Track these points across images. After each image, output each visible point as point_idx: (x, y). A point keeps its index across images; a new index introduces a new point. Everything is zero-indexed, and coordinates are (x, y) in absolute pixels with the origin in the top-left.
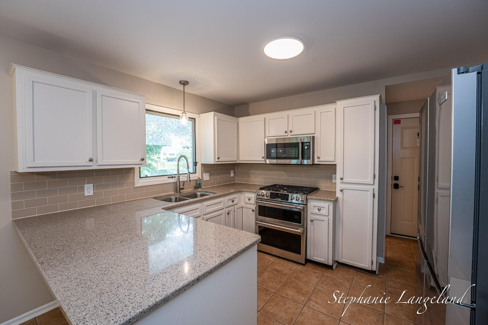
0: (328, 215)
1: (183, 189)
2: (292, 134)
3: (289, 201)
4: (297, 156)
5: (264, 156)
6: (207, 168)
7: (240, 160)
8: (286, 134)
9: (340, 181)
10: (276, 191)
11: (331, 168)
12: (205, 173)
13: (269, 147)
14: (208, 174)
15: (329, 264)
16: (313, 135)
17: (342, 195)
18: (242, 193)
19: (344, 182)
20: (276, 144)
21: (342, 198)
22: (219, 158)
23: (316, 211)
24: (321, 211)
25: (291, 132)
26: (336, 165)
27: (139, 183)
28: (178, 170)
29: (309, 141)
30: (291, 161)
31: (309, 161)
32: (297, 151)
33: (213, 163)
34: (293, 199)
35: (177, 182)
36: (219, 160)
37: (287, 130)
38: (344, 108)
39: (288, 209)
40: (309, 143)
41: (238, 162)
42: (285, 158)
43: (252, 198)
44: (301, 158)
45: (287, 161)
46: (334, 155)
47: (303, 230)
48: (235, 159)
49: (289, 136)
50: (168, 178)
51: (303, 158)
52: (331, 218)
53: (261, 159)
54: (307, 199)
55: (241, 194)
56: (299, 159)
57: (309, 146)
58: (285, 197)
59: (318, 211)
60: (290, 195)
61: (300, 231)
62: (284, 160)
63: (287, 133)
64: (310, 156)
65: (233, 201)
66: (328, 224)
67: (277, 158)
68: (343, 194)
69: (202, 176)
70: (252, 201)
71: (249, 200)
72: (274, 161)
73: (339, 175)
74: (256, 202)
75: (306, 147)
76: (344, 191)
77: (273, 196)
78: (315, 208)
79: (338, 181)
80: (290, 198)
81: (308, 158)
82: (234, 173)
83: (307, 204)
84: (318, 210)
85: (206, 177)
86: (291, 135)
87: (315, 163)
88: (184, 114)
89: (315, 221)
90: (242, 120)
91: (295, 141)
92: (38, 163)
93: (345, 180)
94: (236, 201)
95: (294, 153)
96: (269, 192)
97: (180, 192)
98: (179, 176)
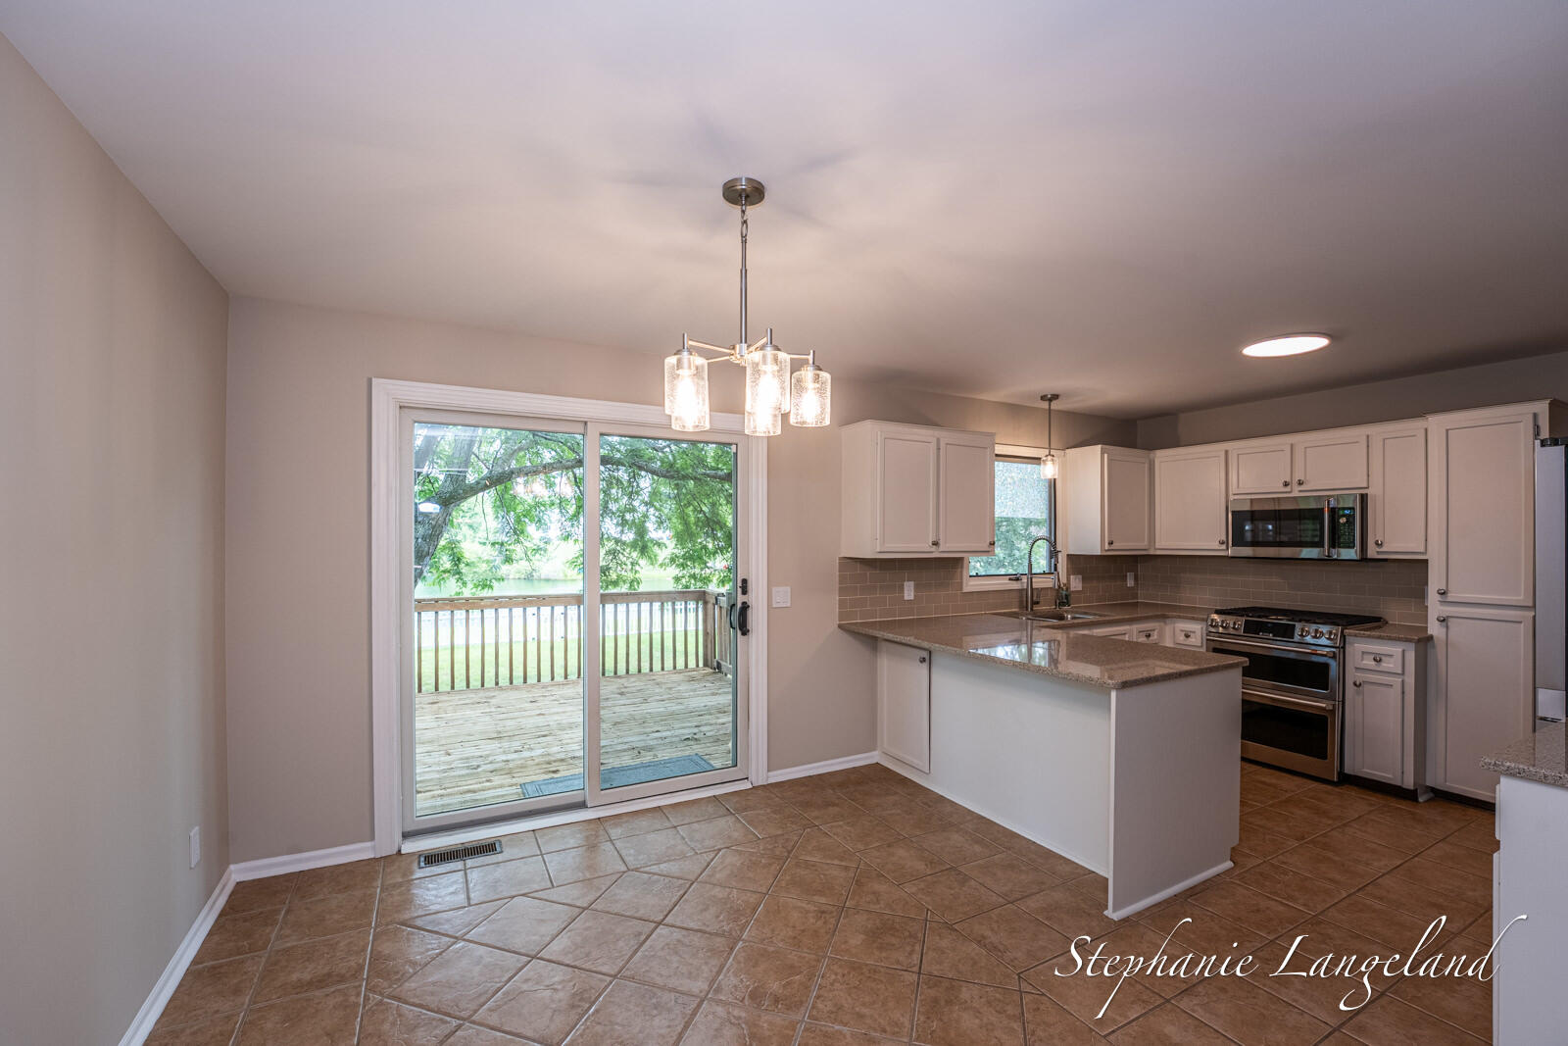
0: (1403, 674)
1: (1038, 603)
2: (1302, 488)
3: (1297, 638)
4: (1317, 539)
5: (1224, 538)
6: (1077, 562)
7: (1157, 546)
8: (1288, 489)
9: (1438, 597)
10: (1259, 617)
11: (1415, 570)
12: (1074, 574)
13: (1239, 519)
14: (1080, 576)
15: (1404, 787)
16: (1364, 492)
17: (1444, 630)
18: (1168, 621)
19: (1449, 599)
20: (1252, 513)
21: (1445, 637)
22: (1111, 543)
23: (1369, 662)
24: (1384, 664)
25: (1300, 483)
26: (1426, 561)
27: (970, 586)
28: (1030, 566)
29: (1351, 506)
30: (1301, 551)
31: (1352, 551)
32: (1318, 526)
33: (1099, 554)
34: (1306, 636)
35: (1027, 589)
36: (1112, 547)
37: (1288, 479)
38: (1447, 431)
39: (1292, 656)
40: (1353, 509)
41: (1152, 552)
42: (1281, 544)
43: (1194, 632)
44: (1329, 543)
45: (1286, 552)
46: (1424, 539)
47: (1334, 705)
48: (1144, 544)
49: (1295, 494)
50: (1010, 579)
51: (1333, 544)
52: (1410, 680)
53: (1216, 545)
54: (1343, 637)
55: (1165, 623)
56: (1323, 546)
57: (1351, 519)
58: (1286, 632)
59: (1374, 663)
60: (1298, 626)
61: (1324, 705)
62: (1277, 548)
63: (1289, 487)
64: (1354, 540)
65: (1148, 636)
66: (1403, 693)
67: (1254, 544)
68: (1447, 627)
69: (1068, 580)
70: (1193, 640)
71: (1187, 636)
72: (1247, 551)
73: (1435, 583)
74: (1208, 640)
75: (1343, 520)
76: (1451, 622)
77: (1252, 629)
78: (1365, 656)
79: (1432, 597)
80: (1298, 632)
81: (1351, 545)
82: (1136, 579)
83: (1344, 648)
84: (1375, 660)
85: (1076, 584)
86: (1300, 491)
87: (1369, 556)
88: (1049, 458)
89: (1367, 688)
90: (1161, 456)
91: (1313, 505)
92: (889, 546)
93: (1451, 597)
94: (1156, 637)
95: (1310, 533)
96: (1244, 619)
97: (1032, 609)
98: (1031, 579)
